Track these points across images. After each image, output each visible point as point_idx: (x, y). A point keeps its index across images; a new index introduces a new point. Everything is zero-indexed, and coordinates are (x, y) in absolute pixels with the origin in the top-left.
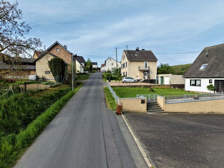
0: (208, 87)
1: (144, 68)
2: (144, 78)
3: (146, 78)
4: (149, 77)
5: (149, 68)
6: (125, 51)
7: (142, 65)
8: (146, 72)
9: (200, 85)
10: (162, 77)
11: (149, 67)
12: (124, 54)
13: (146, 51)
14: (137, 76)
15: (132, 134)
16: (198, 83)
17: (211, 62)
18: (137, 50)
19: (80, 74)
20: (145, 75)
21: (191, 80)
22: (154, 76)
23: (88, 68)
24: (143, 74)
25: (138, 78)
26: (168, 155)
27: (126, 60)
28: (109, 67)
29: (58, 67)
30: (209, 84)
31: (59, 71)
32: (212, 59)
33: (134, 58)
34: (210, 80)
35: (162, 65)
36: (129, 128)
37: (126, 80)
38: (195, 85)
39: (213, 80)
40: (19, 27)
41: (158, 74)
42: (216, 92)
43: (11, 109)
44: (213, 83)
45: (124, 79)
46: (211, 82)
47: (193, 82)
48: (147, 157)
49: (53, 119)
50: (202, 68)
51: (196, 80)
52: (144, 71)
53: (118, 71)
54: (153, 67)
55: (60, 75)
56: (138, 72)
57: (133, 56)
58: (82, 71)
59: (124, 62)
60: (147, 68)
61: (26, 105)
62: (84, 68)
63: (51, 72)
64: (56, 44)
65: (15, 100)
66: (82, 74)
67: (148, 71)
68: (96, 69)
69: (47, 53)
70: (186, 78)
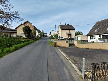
0: (99, 39)
1: (68, 33)
2: (69, 38)
3: (70, 37)
4: (71, 37)
5: (71, 33)
6: (59, 25)
7: (68, 32)
8: (70, 35)
9: (95, 39)
10: (77, 37)
11: (71, 32)
12: (59, 27)
13: (70, 25)
14: (65, 37)
15: (61, 51)
16: (94, 38)
17: (100, 28)
18: (65, 25)
19: (38, 37)
20: (69, 36)
21: (91, 37)
22: (73, 37)
23: (42, 35)
24: (68, 36)
25: (66, 38)
26: (77, 56)
27: (60, 29)
28: (52, 34)
29: (27, 30)
30: (99, 38)
31: (27, 32)
32: (100, 26)
33: (64, 28)
34: (99, 36)
35: (77, 32)
36: (59, 50)
37: (60, 38)
38: (93, 39)
39: (101, 35)
40: (8, 6)
41: (75, 36)
42: (102, 41)
43: (3, 41)
44: (101, 37)
45: (59, 38)
46: (100, 37)
47: (92, 38)
48: (67, 56)
49: (23, 47)
50: (96, 30)
51: (93, 37)
52: (68, 34)
53: (56, 35)
54: (73, 33)
55: (28, 34)
56: (66, 35)
57: (63, 27)
58: (39, 36)
59: (59, 30)
60: (70, 33)
61: (10, 42)
62: (40, 35)
63: (24, 33)
64: (27, 22)
65: (5, 39)
66: (39, 37)
67: (70, 34)
68: (46, 36)
69: (22, 24)
70: (88, 36)
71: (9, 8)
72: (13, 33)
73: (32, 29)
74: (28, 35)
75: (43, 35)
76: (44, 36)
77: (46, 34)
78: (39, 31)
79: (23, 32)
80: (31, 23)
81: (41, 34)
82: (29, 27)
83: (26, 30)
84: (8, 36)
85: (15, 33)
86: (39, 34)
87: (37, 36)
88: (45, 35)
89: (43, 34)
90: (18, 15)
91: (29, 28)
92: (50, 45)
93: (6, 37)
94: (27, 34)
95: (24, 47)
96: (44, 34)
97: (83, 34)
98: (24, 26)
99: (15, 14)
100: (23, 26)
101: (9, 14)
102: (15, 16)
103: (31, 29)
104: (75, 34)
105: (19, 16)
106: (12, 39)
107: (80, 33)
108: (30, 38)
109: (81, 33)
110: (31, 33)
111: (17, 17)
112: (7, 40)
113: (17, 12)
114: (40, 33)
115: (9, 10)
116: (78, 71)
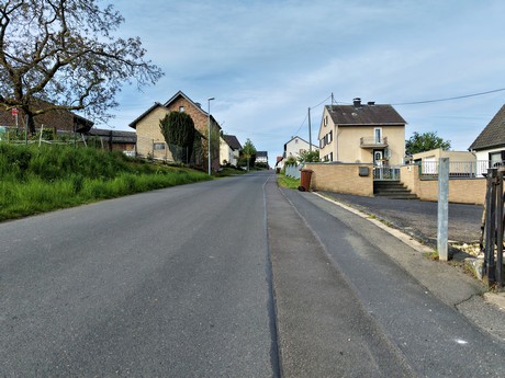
1: (373, 143)
3: (380, 164)
4: (386, 162)
5: (385, 143)
6: (327, 107)
7: (371, 136)
8: (379, 151)
10: (418, 160)
11: (385, 139)
12: (327, 114)
13: (378, 106)
15: (331, 201)
18: (357, 103)
19: (228, 165)
20: (376, 158)
22: (397, 161)
23: (246, 161)
24: (371, 157)
27: (331, 125)
28: (294, 151)
31: (181, 140)
33: (348, 119)
35: (417, 137)
36: (326, 198)
40: (101, 16)
41: (408, 153)
43: (80, 161)
47: (497, 158)
48: (362, 211)
51: (503, 152)
52: (373, 150)
54: (397, 141)
55: (185, 146)
56: (360, 151)
57: (347, 117)
58: (234, 163)
59: (326, 131)
60: (382, 142)
61: (110, 167)
62: (239, 160)
63: (166, 146)
64: (179, 97)
65: (89, 153)
66: (233, 167)
67: (384, 150)
68: (266, 166)
69: (158, 106)
70: (478, 150)
71: (104, 27)
72: (124, 144)
73: (200, 125)
74: (184, 151)
75: (250, 160)
76: (252, 164)
77: (264, 154)
78: (233, 142)
79: (162, 139)
80: (198, 105)
81: (241, 153)
82: (189, 116)
83: (173, 127)
84: (100, 147)
85: (128, 147)
86: (235, 157)
87: (225, 161)
88: (259, 160)
89: (249, 157)
90: (142, 54)
91: (189, 121)
92: (283, 185)
93: (92, 149)
94: (179, 149)
95: (165, 187)
96: (254, 155)
97: (448, 145)
98: (168, 112)
99: (127, 49)
100: (162, 114)
101: (106, 50)
102: (128, 57)
103: (197, 127)
104: (407, 146)
105: (145, 59)
106: (115, 157)
107: (433, 143)
108: (191, 167)
109: (440, 141)
110: (195, 145)
111: (138, 61)
112: (96, 158)
113: (138, 38)
114: (236, 153)
115: (104, 33)
116: (415, 244)
